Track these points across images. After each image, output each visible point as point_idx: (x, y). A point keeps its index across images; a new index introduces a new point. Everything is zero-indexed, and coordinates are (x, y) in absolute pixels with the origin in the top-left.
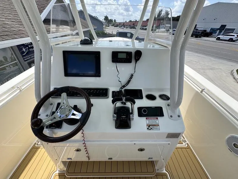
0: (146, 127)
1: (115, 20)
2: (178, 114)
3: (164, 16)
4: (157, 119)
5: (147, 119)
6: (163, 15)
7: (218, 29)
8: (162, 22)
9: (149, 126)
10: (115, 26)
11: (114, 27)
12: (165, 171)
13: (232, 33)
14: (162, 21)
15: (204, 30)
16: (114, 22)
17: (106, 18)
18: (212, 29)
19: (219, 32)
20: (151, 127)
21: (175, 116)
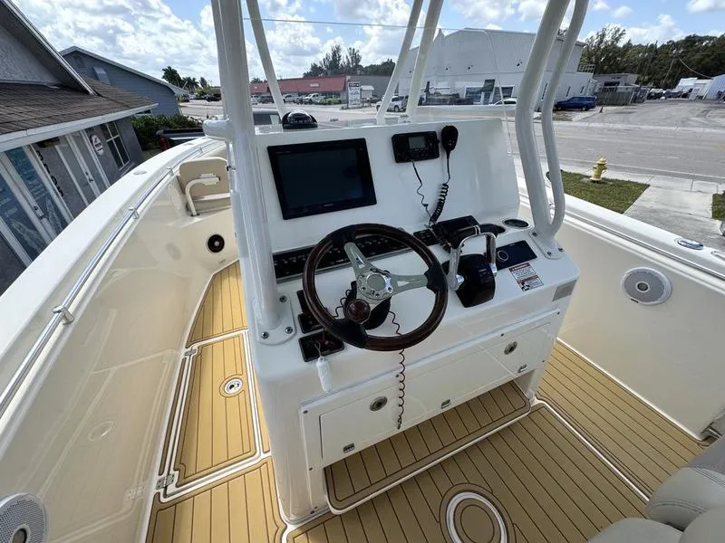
0: (519, 287)
1: (203, 81)
2: (557, 247)
3: (349, 63)
4: (528, 265)
5: (511, 270)
6: (345, 60)
7: (481, 91)
8: (349, 81)
9: (523, 284)
10: (209, 100)
11: (205, 102)
12: (537, 402)
13: (510, 97)
14: (348, 78)
15: (454, 95)
16: (200, 85)
17: (171, 74)
18: (469, 91)
19: (485, 96)
20: (526, 283)
21: (555, 251)
